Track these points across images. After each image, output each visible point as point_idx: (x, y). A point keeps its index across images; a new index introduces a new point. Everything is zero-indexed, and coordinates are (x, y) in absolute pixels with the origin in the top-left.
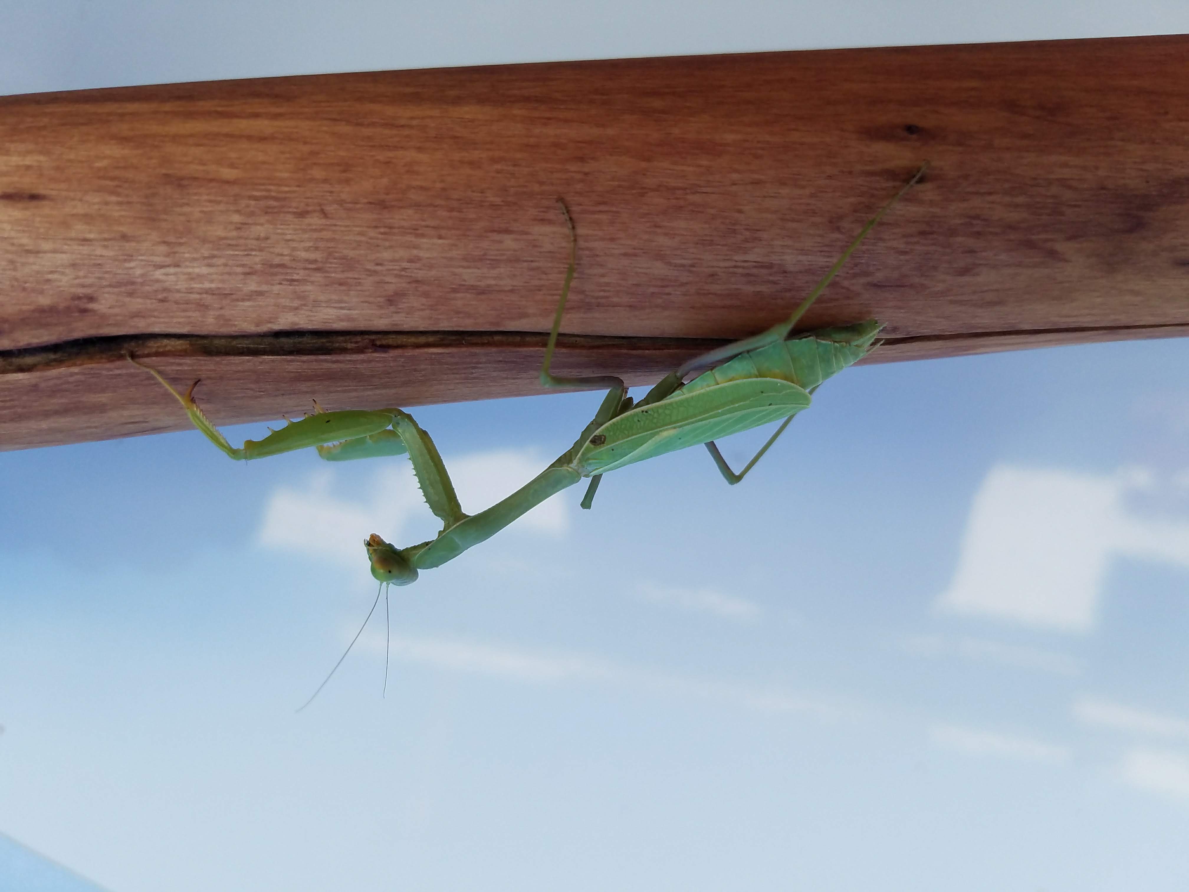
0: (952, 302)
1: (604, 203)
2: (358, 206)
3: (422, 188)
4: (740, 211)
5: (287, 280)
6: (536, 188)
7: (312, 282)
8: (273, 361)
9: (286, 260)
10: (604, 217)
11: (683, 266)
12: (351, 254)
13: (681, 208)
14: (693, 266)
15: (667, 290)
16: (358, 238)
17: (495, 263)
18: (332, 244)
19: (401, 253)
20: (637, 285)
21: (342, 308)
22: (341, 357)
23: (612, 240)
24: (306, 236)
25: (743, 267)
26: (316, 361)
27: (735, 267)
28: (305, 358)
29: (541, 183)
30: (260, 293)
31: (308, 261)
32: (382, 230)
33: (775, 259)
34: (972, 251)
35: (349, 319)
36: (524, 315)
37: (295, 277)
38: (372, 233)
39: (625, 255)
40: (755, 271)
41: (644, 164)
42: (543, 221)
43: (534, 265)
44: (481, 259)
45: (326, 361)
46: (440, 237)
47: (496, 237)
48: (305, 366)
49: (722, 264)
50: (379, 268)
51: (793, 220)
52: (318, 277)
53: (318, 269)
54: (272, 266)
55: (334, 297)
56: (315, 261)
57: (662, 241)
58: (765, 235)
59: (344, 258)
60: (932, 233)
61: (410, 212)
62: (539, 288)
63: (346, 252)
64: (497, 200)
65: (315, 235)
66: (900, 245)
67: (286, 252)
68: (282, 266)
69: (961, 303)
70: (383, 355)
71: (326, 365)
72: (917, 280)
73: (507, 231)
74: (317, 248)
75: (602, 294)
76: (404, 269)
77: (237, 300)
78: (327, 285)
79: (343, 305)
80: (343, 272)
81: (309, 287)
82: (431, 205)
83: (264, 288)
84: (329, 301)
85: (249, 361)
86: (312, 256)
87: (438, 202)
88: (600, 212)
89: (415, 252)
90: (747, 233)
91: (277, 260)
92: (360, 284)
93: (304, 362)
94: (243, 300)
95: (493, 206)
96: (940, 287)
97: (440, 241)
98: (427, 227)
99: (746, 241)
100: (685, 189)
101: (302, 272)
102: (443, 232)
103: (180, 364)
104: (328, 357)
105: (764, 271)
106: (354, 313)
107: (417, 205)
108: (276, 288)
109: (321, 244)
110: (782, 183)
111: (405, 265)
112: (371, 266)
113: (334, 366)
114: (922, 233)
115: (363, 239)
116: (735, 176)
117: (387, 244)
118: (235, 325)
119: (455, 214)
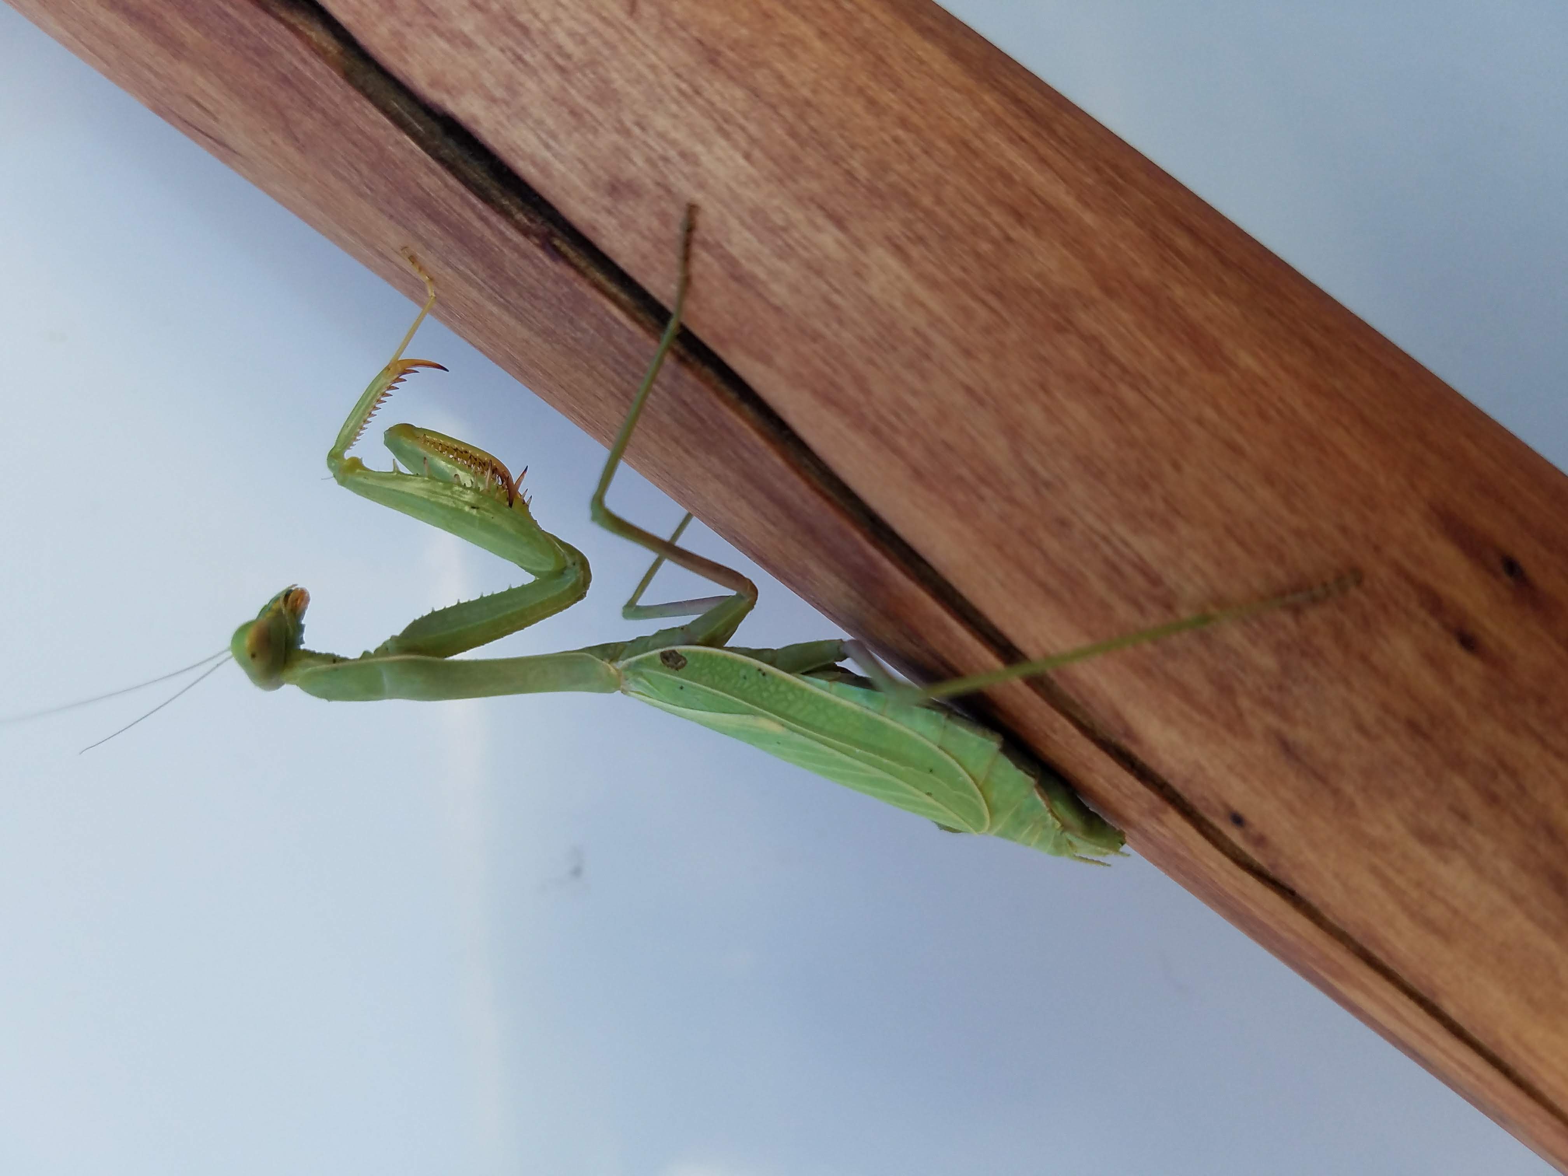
0: (1374, 871)
1: (999, 295)
2: (683, 34)
3: (781, 78)
4: (1177, 467)
5: (515, 54)
6: (927, 201)
7: (541, 81)
8: (412, 152)
9: (536, 25)
10: (982, 314)
11: (1033, 473)
12: (619, 82)
13: (1096, 390)
14: (1047, 484)
15: (985, 491)
16: (646, 71)
17: (786, 253)
18: (606, 52)
19: (680, 135)
20: (948, 447)
21: (548, 147)
22: (494, 218)
23: (968, 353)
24: (586, 16)
25: (1116, 550)
26: (462, 197)
27: (1105, 539)
28: (452, 181)
29: (939, 201)
30: (469, 44)
31: (559, 48)
32: (684, 86)
33: (1171, 577)
34: (1464, 817)
35: (545, 169)
36: (766, 359)
37: (527, 57)
38: (669, 79)
39: (969, 390)
40: (1127, 569)
41: (1096, 293)
42: (899, 251)
43: (836, 298)
44: (774, 230)
45: (473, 208)
46: (747, 157)
47: (821, 220)
48: (444, 193)
49: (1090, 519)
50: (636, 131)
51: (1241, 543)
52: (553, 80)
53: (562, 70)
54: (512, 19)
55: (550, 122)
56: (568, 57)
57: (1035, 413)
58: (1184, 530)
59: (606, 82)
60: (1426, 737)
61: (739, 93)
62: (816, 337)
63: (614, 75)
64: (863, 174)
65: (597, 24)
66: (1369, 714)
67: (545, 16)
68: (525, 30)
69: (1386, 883)
70: (548, 261)
71: (468, 215)
72: (1349, 789)
73: (839, 222)
74: (584, 41)
75: (893, 419)
76: (666, 159)
77: (435, 29)
78: (554, 99)
79: (552, 143)
80: (589, 98)
81: (531, 85)
82: (774, 107)
83: (480, 40)
84: (540, 123)
85: (385, 128)
86: (570, 46)
87: (786, 112)
88: (984, 303)
89: (699, 148)
90: (1161, 506)
91: (524, 17)
92: (595, 132)
93: (446, 185)
94: (441, 35)
95: (850, 174)
96: (1376, 831)
97: (742, 162)
98: (743, 129)
99: (1151, 515)
100: (1124, 370)
101: (540, 57)
102: (757, 154)
103: (304, 61)
104: (480, 205)
105: (1140, 581)
106: (559, 167)
107: (755, 93)
108: (493, 52)
109: (593, 41)
110: (1269, 479)
111: (672, 153)
112: (628, 119)
113: (478, 224)
114: (1413, 727)
115: (651, 77)
116: (1209, 413)
117: (674, 108)
118: (406, 62)
119: (792, 143)
